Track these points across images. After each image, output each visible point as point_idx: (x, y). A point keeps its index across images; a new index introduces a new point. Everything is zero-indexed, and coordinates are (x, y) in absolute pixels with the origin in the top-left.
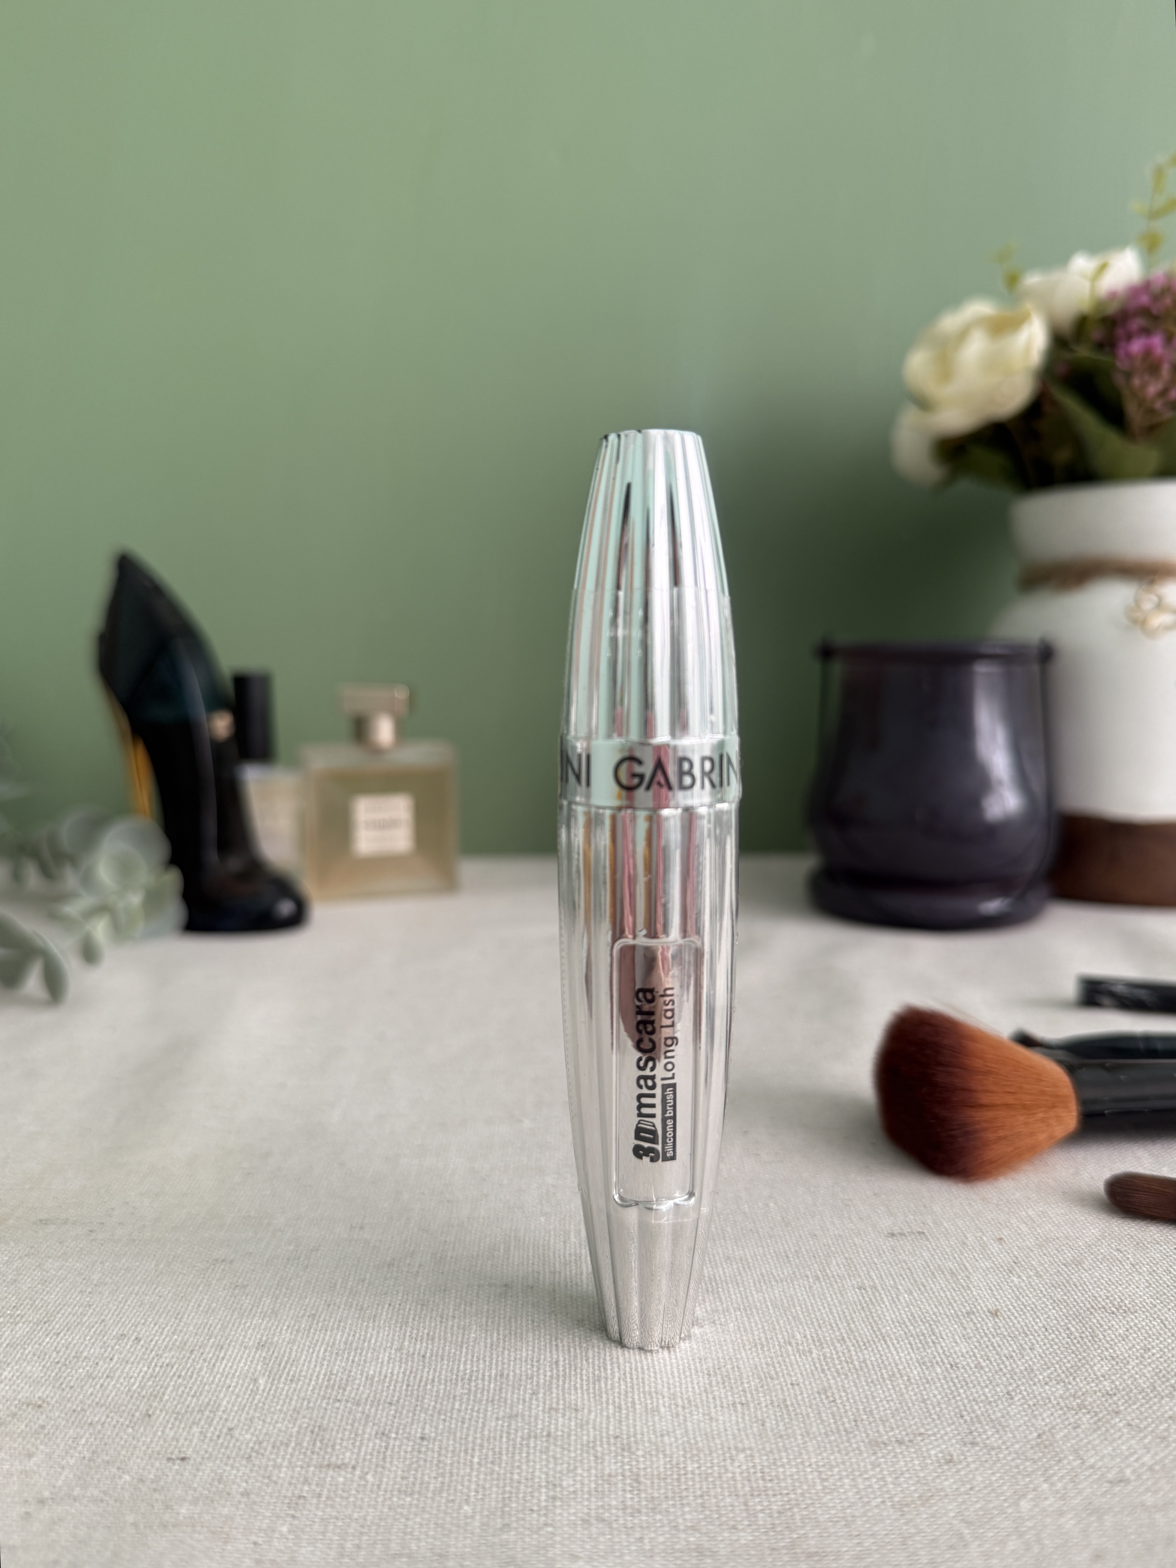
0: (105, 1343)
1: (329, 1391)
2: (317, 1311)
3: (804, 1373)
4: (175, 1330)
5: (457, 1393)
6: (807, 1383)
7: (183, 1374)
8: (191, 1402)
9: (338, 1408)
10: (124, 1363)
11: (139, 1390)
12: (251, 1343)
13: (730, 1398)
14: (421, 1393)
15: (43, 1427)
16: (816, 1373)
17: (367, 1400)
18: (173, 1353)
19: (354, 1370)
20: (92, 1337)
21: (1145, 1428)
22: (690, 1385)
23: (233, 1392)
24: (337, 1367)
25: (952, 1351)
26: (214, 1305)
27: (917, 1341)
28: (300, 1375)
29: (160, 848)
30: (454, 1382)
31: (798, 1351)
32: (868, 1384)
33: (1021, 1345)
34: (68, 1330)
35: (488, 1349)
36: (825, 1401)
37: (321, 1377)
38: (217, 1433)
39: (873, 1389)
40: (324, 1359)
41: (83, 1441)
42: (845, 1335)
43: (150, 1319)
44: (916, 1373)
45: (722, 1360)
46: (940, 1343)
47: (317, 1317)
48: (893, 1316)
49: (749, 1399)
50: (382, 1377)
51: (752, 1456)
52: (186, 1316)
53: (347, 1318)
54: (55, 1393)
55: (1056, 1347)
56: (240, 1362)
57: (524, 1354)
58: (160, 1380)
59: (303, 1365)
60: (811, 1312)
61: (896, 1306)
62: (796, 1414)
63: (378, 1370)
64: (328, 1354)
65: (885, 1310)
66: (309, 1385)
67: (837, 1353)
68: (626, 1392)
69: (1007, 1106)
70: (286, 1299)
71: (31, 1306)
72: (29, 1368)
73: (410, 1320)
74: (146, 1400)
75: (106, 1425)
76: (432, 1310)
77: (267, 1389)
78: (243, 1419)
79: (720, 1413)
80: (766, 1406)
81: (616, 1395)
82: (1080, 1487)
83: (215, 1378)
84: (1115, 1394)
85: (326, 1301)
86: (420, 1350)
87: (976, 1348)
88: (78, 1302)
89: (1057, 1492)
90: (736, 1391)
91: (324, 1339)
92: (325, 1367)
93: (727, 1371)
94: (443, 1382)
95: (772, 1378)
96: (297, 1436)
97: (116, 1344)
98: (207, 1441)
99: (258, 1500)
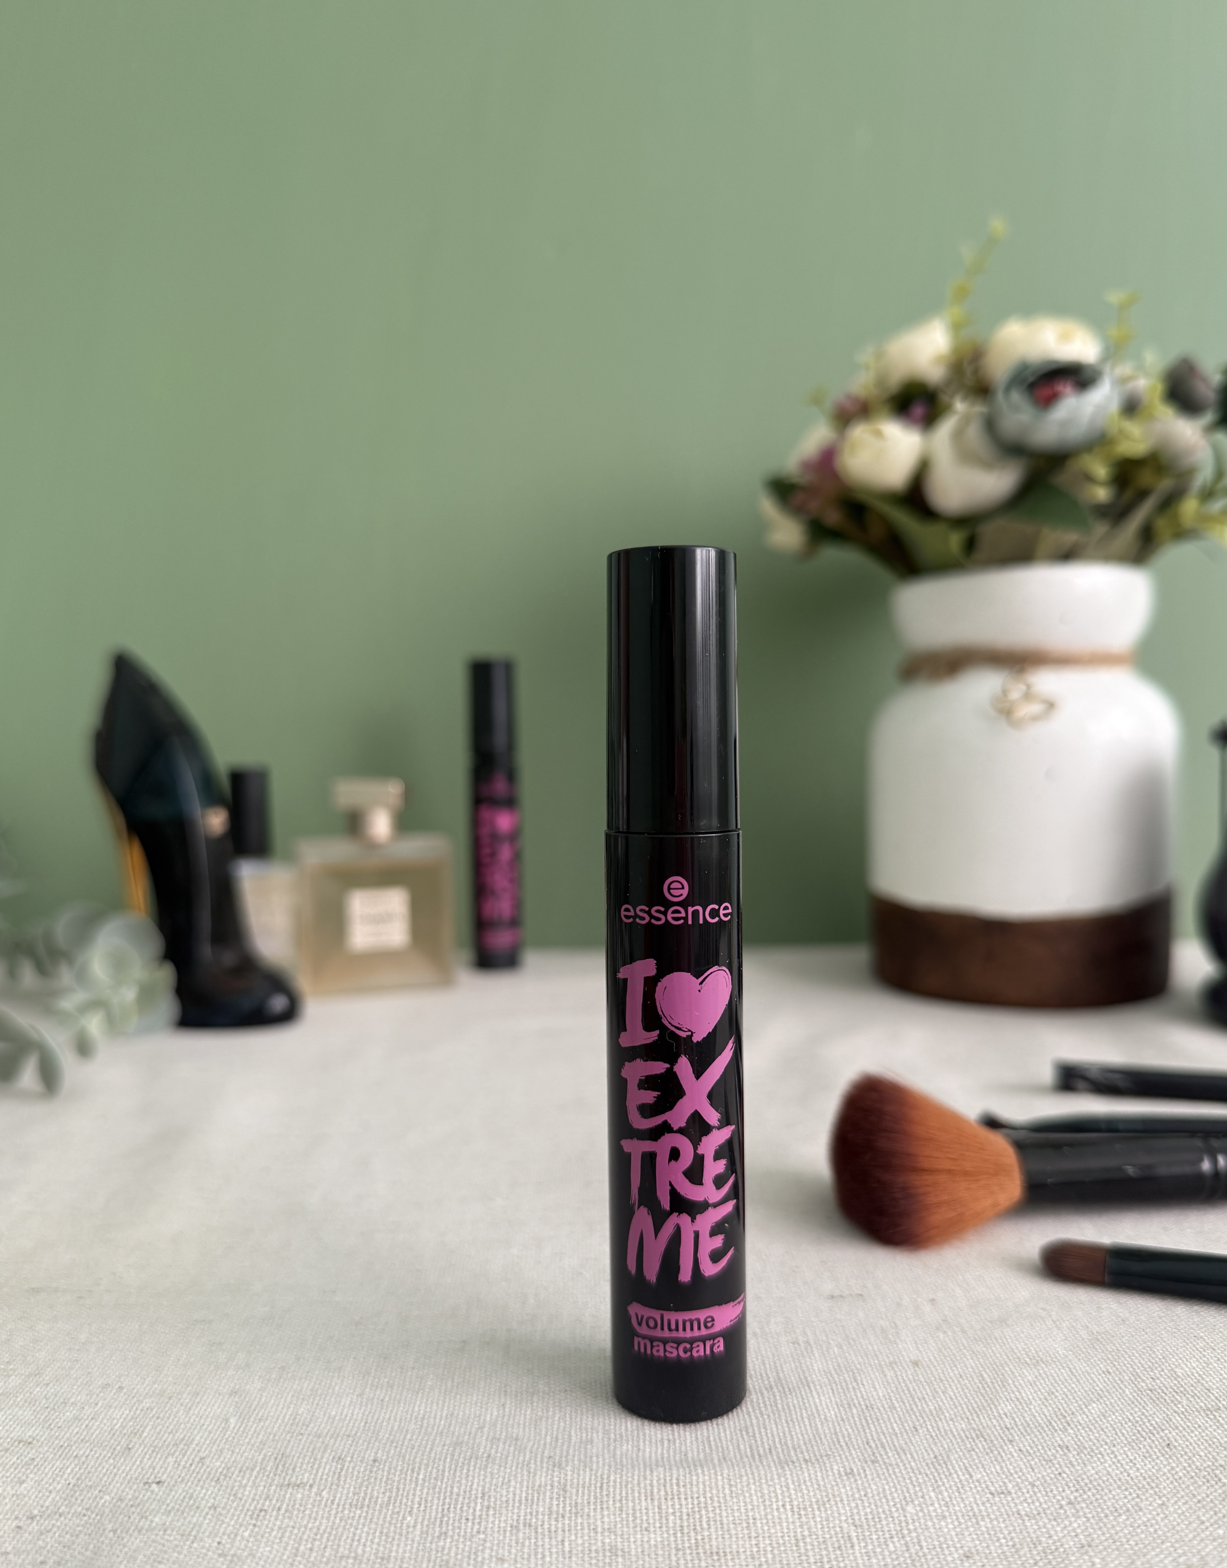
0: (90, 1391)
2: (288, 1363)
4: (156, 1380)
7: (161, 1415)
9: (300, 1440)
10: (107, 1408)
11: (121, 1429)
12: (225, 1391)
14: (377, 1427)
15: (33, 1459)
17: (327, 1433)
18: (152, 1399)
19: (318, 1411)
23: (206, 1429)
26: (193, 1359)
28: (268, 1416)
29: (155, 946)
32: (787, 1423)
33: (935, 1389)
34: (56, 1381)
35: (442, 1394)
37: (288, 1417)
38: (190, 1461)
39: (790, 1426)
40: (291, 1403)
41: (69, 1471)
43: (133, 1372)
47: (287, 1369)
48: (820, 1366)
50: (343, 1416)
54: (44, 1433)
56: (213, 1406)
58: (140, 1421)
59: (271, 1408)
61: (825, 1359)
63: (340, 1410)
64: (295, 1398)
65: (813, 1362)
69: (949, 1172)
70: (259, 1354)
71: (23, 1361)
72: (21, 1412)
75: (90, 1457)
76: (394, 1362)
78: (214, 1450)
83: (190, 1418)
85: (296, 1355)
86: (380, 1395)
87: (892, 1393)
88: (67, 1358)
91: (292, 1387)
96: (262, 1463)
97: (101, 1392)
98: (180, 1468)
99: (224, 1512)
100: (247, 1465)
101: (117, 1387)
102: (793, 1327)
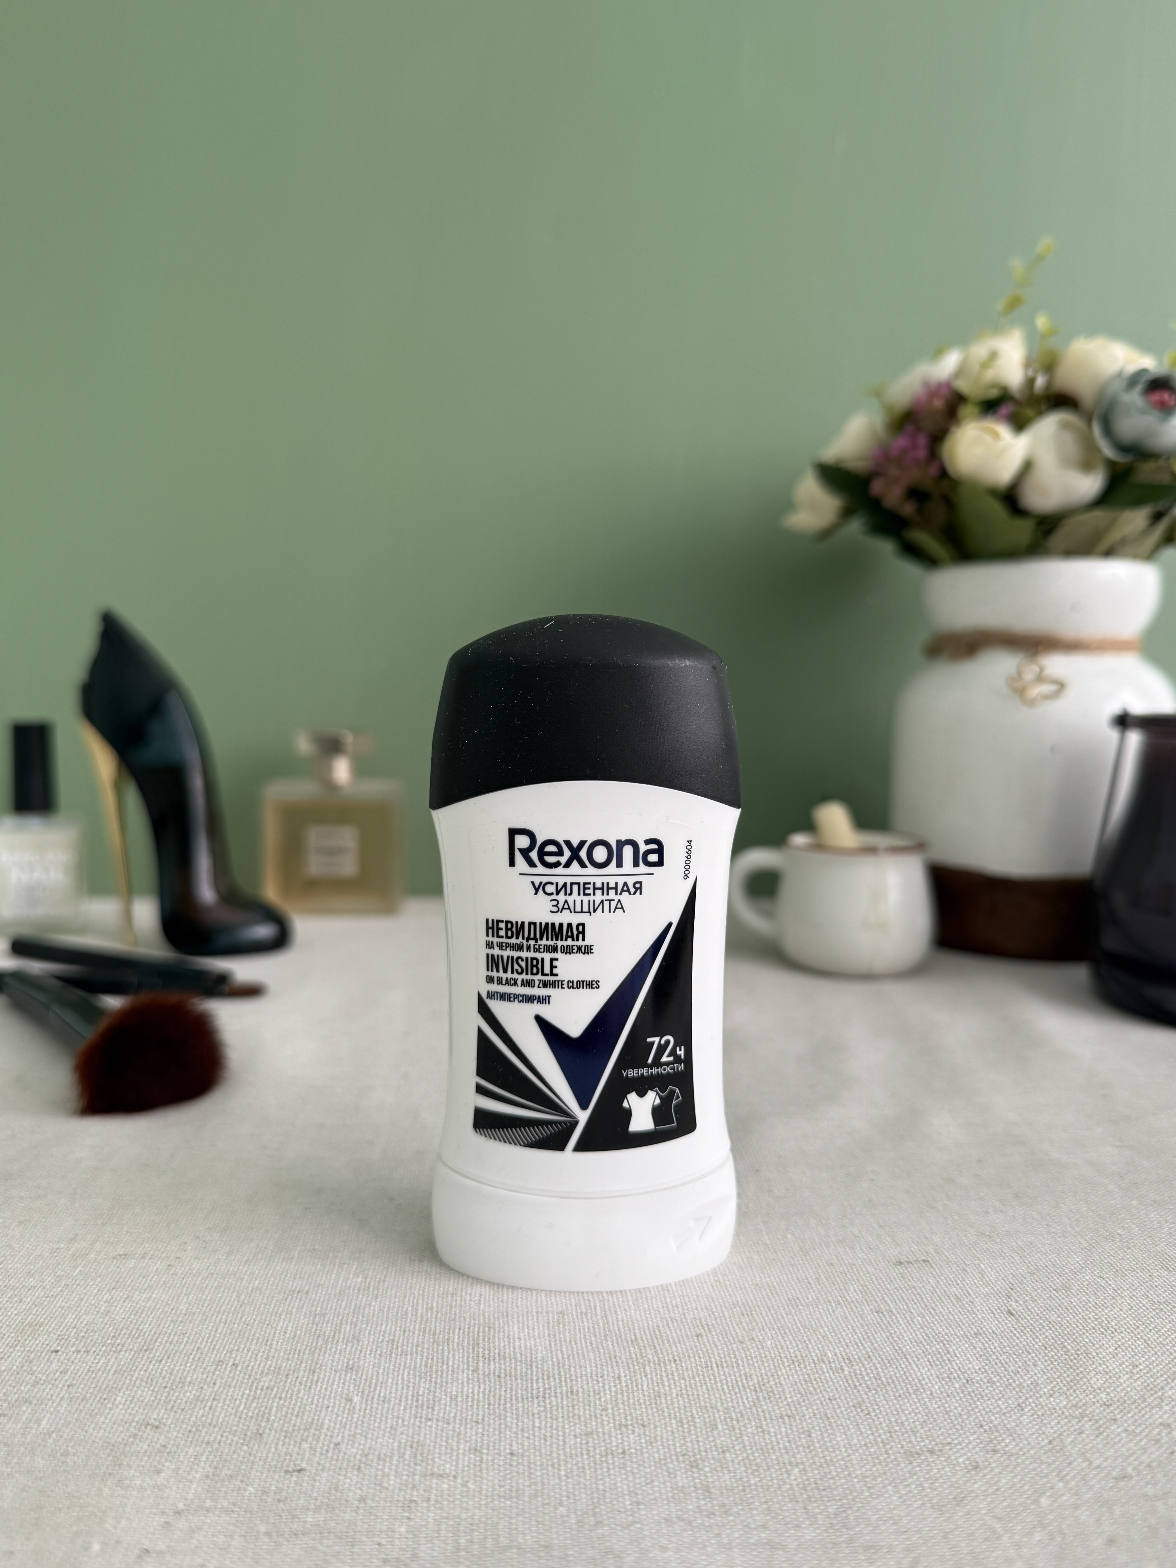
0: (205, 1369)
1: (419, 1411)
2: (394, 1336)
3: (839, 1389)
5: (536, 1411)
6: (843, 1398)
7: (283, 1395)
9: (431, 1426)
10: (227, 1387)
11: (245, 1411)
12: (340, 1367)
13: (777, 1412)
15: (164, 1446)
16: (849, 1389)
18: (270, 1377)
20: (192, 1364)
22: (740, 1400)
23: (332, 1411)
24: (422, 1389)
25: (966, 1368)
26: (298, 1332)
27: (935, 1358)
28: (391, 1396)
30: (530, 1399)
31: (831, 1369)
34: (168, 1358)
36: (862, 1414)
37: (410, 1398)
38: (325, 1448)
39: (901, 1403)
41: (204, 1458)
43: (242, 1346)
44: (937, 1387)
45: (765, 1377)
46: (954, 1360)
47: (395, 1343)
48: (910, 1337)
49: (795, 1412)
50: (465, 1397)
52: (275, 1343)
53: (423, 1343)
54: (169, 1415)
56: (333, 1384)
58: (263, 1402)
59: (391, 1387)
60: (838, 1332)
61: (912, 1328)
63: (460, 1390)
65: (902, 1332)
66: (400, 1405)
67: (866, 1370)
68: (685, 1407)
70: (364, 1326)
71: (129, 1335)
72: (139, 1392)
74: (254, 1420)
75: (222, 1444)
78: (346, 1435)
79: (770, 1426)
80: (810, 1418)
81: (676, 1409)
82: (1090, 1484)
83: (313, 1399)
84: (1111, 1405)
86: (494, 1370)
88: (172, 1331)
89: (1072, 1489)
90: (781, 1405)
91: (405, 1363)
92: (411, 1389)
93: (771, 1387)
94: (520, 1400)
95: (811, 1393)
96: (398, 1450)
97: (215, 1370)
98: (318, 1454)
99: (374, 1505)
100: (384, 1452)
101: (230, 1364)
102: (872, 1296)
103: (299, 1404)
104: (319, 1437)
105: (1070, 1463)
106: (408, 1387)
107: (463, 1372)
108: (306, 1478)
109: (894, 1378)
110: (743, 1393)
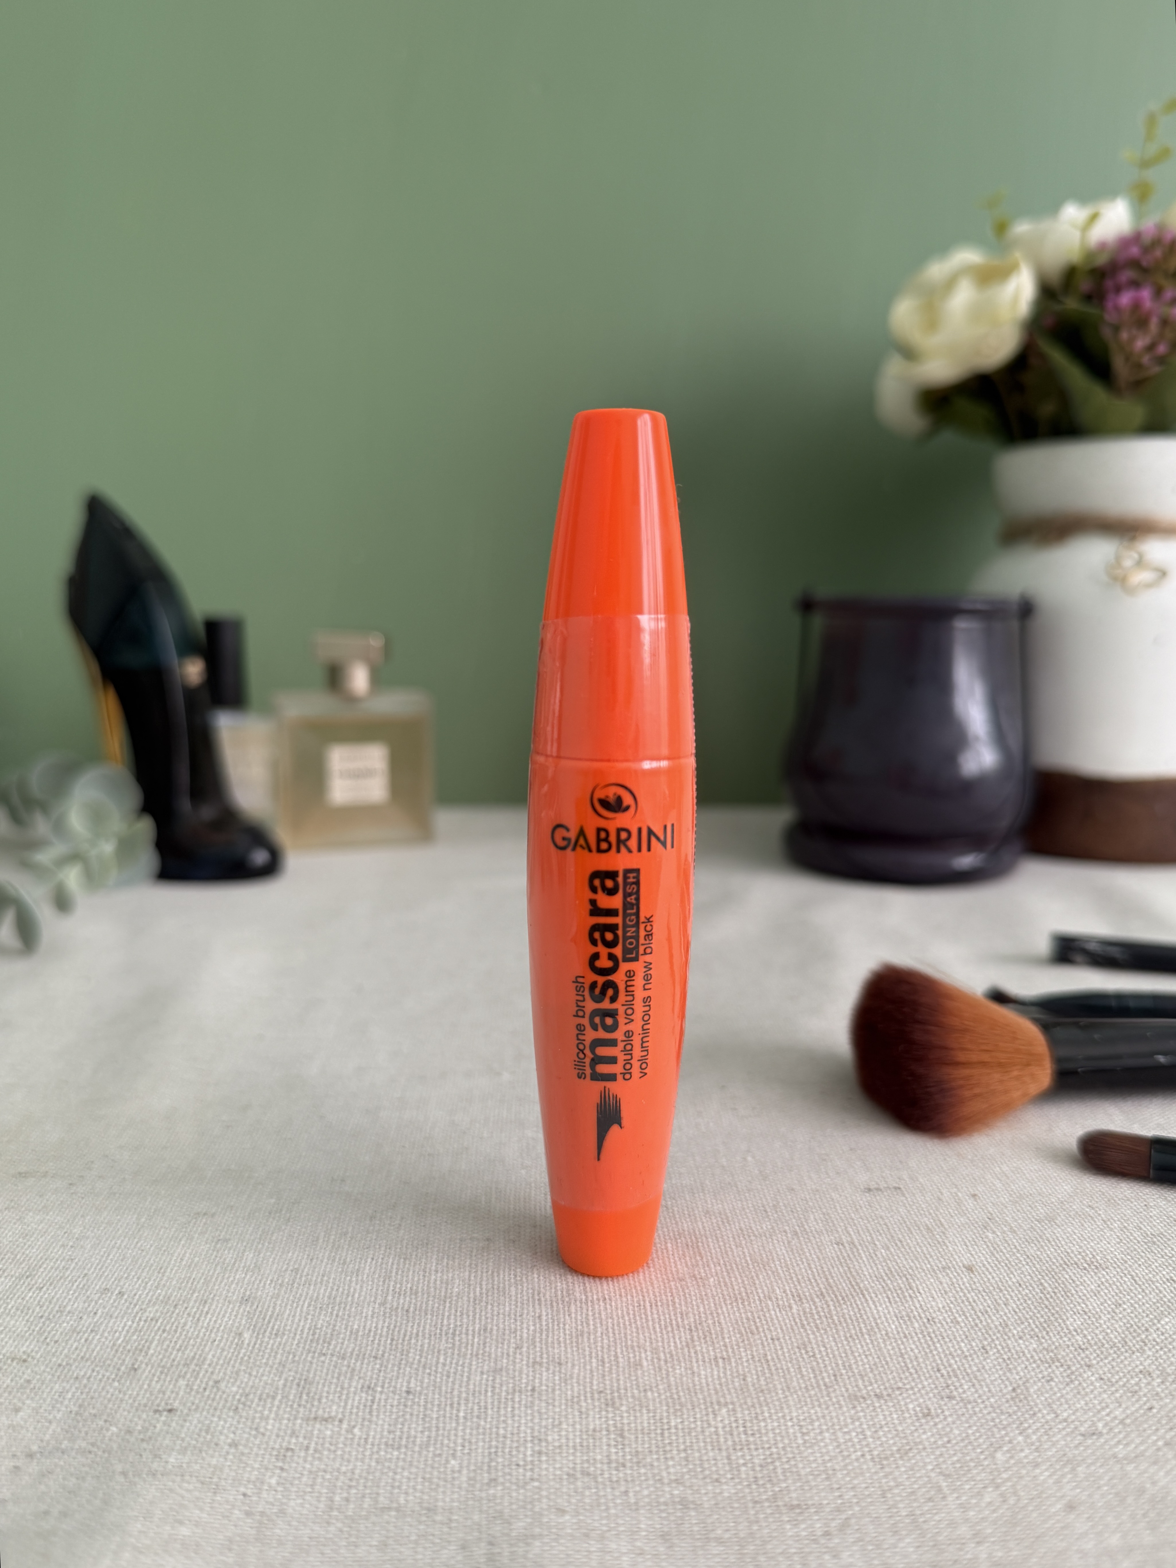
0: (88, 1297)
1: (314, 1345)
2: (300, 1265)
3: (784, 1328)
4: (159, 1284)
5: (442, 1347)
6: (787, 1338)
7: (168, 1328)
8: (176, 1356)
9: (323, 1362)
10: (108, 1317)
11: (124, 1344)
12: (234, 1298)
13: (712, 1353)
14: (405, 1348)
15: (29, 1381)
16: (795, 1328)
17: (352, 1354)
18: (157, 1307)
19: (339, 1324)
20: (75, 1292)
21: (1117, 1382)
22: (672, 1340)
23: (218, 1345)
24: (321, 1322)
25: (929, 1306)
26: (197, 1259)
27: (895, 1295)
28: (284, 1330)
29: (132, 796)
30: (438, 1336)
31: (778, 1306)
32: (846, 1339)
33: (996, 1300)
34: (51, 1285)
35: (471, 1303)
36: (805, 1356)
37: (306, 1331)
38: (203, 1385)
39: (852, 1344)
40: (308, 1314)
41: (69, 1395)
42: (824, 1290)
43: (133, 1273)
44: (893, 1327)
45: (703, 1315)
46: (917, 1297)
47: (300, 1272)
48: (871, 1271)
49: (731, 1354)
50: (367, 1332)
51: (734, 1410)
52: (169, 1270)
53: (330, 1272)
54: (40, 1348)
55: (1029, 1302)
56: (224, 1316)
57: (507, 1309)
58: (144, 1335)
59: (288, 1320)
60: (790, 1267)
61: (874, 1261)
62: (777, 1369)
63: (362, 1324)
64: (311, 1308)
65: (862, 1265)
66: (294, 1339)
67: (816, 1308)
68: (609, 1346)
69: (984, 1064)
70: (269, 1254)
71: (13, 1260)
72: (12, 1322)
73: (394, 1274)
74: (131, 1354)
75: (92, 1379)
76: (415, 1264)
77: (252, 1343)
78: (228, 1372)
79: (702, 1368)
80: (747, 1361)
81: (599, 1348)
82: (1054, 1439)
83: (199, 1331)
84: (1087, 1349)
85: (308, 1255)
86: (403, 1304)
87: (952, 1303)
88: (60, 1256)
89: (1032, 1444)
90: (717, 1346)
91: (307, 1294)
92: (309, 1321)
93: (708, 1326)
94: (427, 1336)
95: (752, 1333)
96: (283, 1389)
97: (99, 1298)
98: (193, 1393)
99: (246, 1451)
100: (267, 1391)
101: (117, 1292)
102: (834, 1225)
103: (183, 1337)
104: (198, 1374)
105: (1035, 1414)
106: (306, 1319)
107: (369, 1305)
108: (176, 1418)
109: (847, 1316)
110: (676, 1332)
